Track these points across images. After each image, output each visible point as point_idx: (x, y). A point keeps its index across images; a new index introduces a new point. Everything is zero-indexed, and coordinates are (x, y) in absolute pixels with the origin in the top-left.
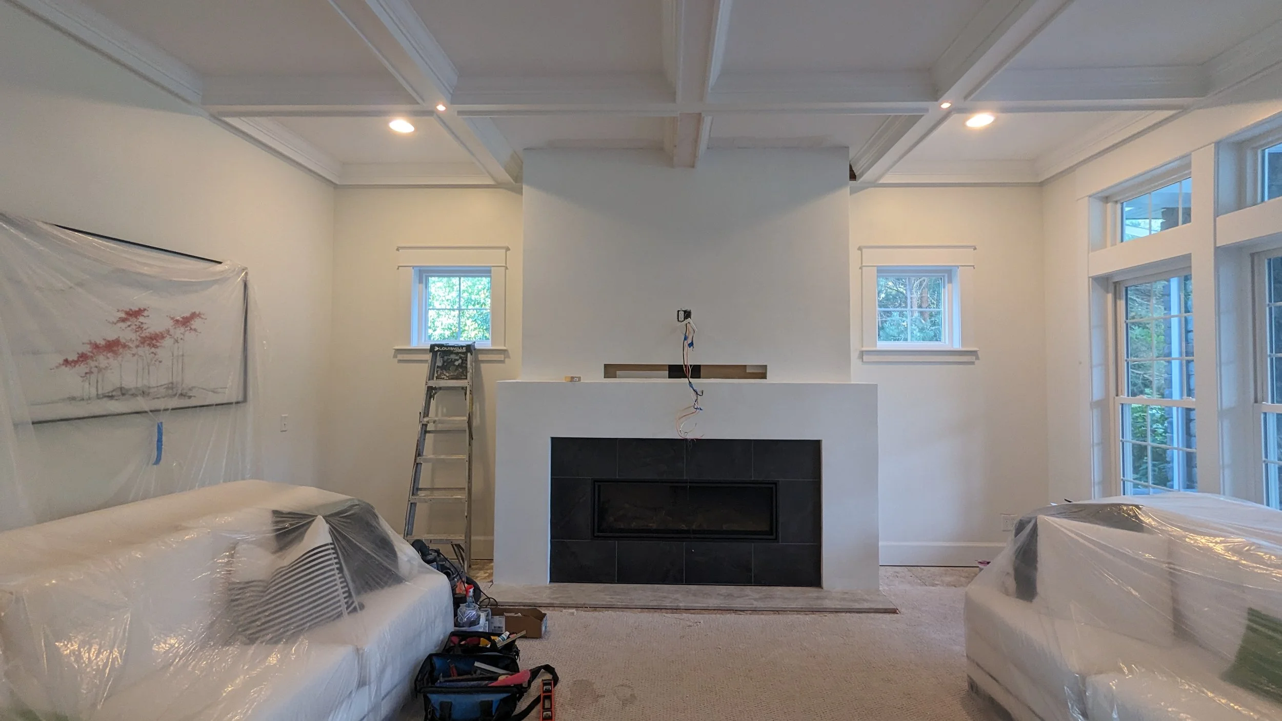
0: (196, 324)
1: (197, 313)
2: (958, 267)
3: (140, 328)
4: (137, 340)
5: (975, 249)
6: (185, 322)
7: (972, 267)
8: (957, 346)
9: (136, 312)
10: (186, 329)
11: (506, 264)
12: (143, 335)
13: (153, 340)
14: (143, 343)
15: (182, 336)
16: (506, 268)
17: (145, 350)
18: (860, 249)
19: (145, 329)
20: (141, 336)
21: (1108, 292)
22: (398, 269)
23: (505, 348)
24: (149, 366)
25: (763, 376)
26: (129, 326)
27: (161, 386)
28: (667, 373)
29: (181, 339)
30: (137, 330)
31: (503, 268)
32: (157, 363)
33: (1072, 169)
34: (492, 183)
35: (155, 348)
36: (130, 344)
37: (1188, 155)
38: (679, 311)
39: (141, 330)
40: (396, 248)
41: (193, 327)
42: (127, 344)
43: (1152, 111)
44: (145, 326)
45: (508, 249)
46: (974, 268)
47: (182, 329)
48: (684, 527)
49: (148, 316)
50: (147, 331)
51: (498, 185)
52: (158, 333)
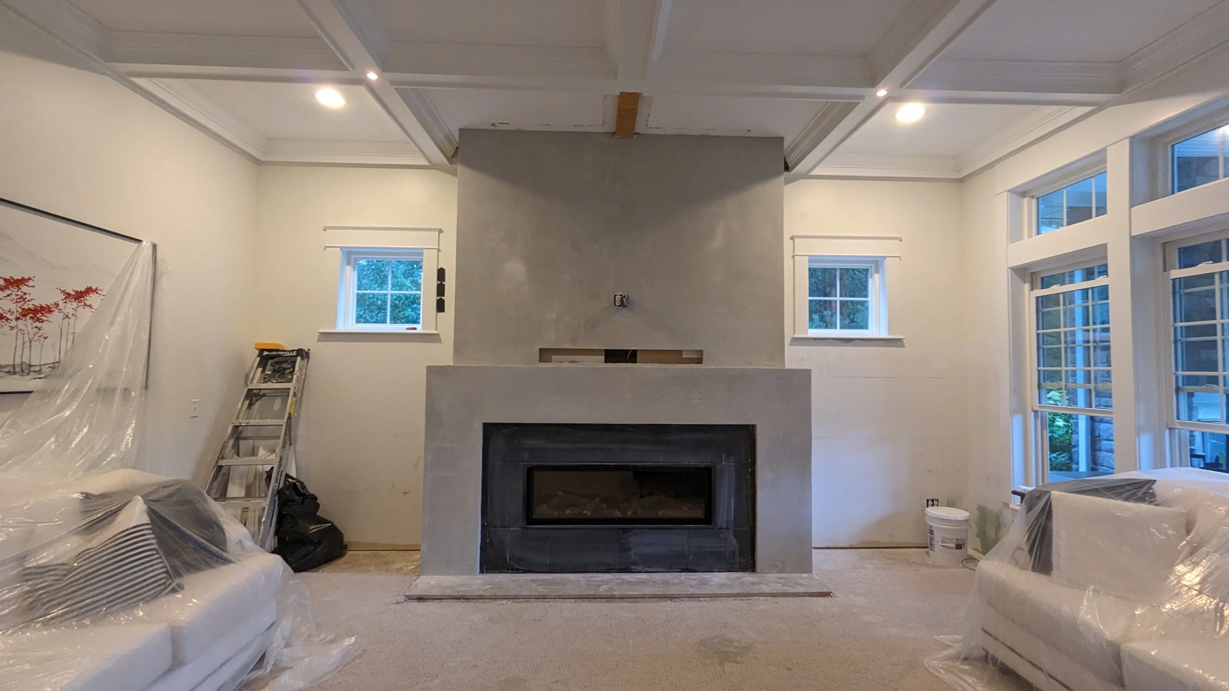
0: (91, 299)
1: (94, 288)
2: (885, 257)
3: (22, 299)
4: (17, 311)
5: (901, 241)
6: (79, 296)
7: (898, 258)
8: (884, 334)
9: (18, 280)
10: (80, 304)
11: (439, 246)
12: (26, 307)
13: (37, 313)
14: (24, 316)
15: (73, 312)
16: (439, 250)
17: (27, 324)
18: (792, 238)
19: (29, 301)
20: (23, 307)
21: (1025, 282)
22: (325, 249)
23: (436, 332)
24: (31, 342)
25: (699, 361)
26: (9, 295)
27: (45, 364)
28: (603, 357)
29: (73, 315)
30: (19, 300)
31: (436, 250)
32: (42, 339)
33: (991, 166)
34: (426, 163)
35: (40, 322)
36: (8, 315)
37: (1103, 151)
38: (616, 295)
39: (23, 301)
40: (323, 228)
41: (88, 303)
42: (4, 315)
43: (1071, 107)
44: (28, 297)
45: (441, 231)
46: (900, 259)
47: (75, 304)
48: (618, 514)
49: (33, 287)
50: (31, 303)
51: (432, 166)
52: (43, 305)
